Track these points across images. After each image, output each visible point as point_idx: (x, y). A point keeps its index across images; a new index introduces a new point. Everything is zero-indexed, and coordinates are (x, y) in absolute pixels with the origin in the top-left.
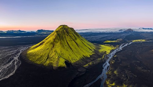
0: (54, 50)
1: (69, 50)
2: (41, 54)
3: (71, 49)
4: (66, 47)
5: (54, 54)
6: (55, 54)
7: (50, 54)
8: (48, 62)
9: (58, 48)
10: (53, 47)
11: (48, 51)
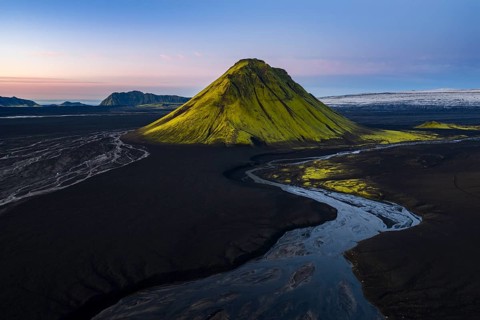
0: (224, 118)
1: (264, 119)
2: (191, 128)
3: (270, 118)
4: (255, 114)
5: (225, 124)
6: (228, 125)
7: (214, 127)
8: (211, 139)
9: (235, 113)
10: (222, 111)
11: (208, 121)
